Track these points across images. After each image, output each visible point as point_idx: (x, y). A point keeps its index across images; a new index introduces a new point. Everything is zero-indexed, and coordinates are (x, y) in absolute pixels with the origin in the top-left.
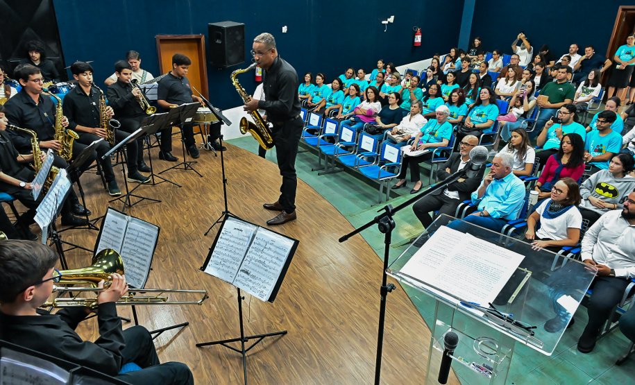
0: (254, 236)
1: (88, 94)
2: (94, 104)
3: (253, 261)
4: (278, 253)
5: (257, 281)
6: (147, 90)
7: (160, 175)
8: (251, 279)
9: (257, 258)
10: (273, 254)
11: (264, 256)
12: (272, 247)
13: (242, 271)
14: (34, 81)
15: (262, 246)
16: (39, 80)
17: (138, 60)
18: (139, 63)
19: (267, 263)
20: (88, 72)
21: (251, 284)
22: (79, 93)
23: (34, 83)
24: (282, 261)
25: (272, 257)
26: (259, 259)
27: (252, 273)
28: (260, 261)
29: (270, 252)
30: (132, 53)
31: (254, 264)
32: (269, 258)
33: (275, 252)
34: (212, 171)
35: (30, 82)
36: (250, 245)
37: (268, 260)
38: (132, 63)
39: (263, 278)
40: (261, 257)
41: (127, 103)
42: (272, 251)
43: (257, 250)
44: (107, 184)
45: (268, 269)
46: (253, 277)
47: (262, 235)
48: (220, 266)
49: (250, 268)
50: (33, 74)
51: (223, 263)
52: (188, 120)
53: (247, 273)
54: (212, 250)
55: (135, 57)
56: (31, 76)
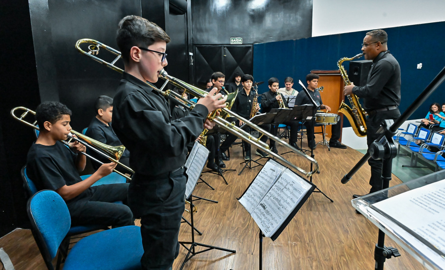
0: (280, 175)
1: (248, 95)
2: (250, 101)
3: (272, 198)
4: (294, 195)
5: (269, 217)
6: (290, 100)
7: (281, 155)
8: (265, 213)
9: (276, 196)
10: (289, 195)
11: (282, 195)
12: (291, 188)
13: (261, 205)
14: (219, 81)
15: (283, 186)
16: (222, 81)
17: (292, 83)
18: (292, 85)
19: (282, 202)
20: (249, 81)
21: (263, 218)
22: (243, 93)
23: (219, 82)
24: (294, 202)
25: (288, 197)
26: (277, 197)
27: (268, 208)
28: (277, 199)
29: (288, 193)
30: (289, 78)
31: (272, 201)
32: (285, 198)
33: (292, 193)
34: (321, 159)
35: (217, 82)
36: (274, 184)
37: (283, 199)
38: (287, 85)
39: (274, 215)
40: (279, 195)
41: (271, 104)
42: (290, 191)
43: (279, 189)
44: (245, 153)
45: (281, 207)
46: (268, 212)
47: (287, 175)
48: (249, 199)
49: (268, 204)
50: (220, 77)
51: (253, 196)
52: (309, 118)
53: (264, 207)
54: (250, 184)
55: (290, 81)
56: (219, 78)
